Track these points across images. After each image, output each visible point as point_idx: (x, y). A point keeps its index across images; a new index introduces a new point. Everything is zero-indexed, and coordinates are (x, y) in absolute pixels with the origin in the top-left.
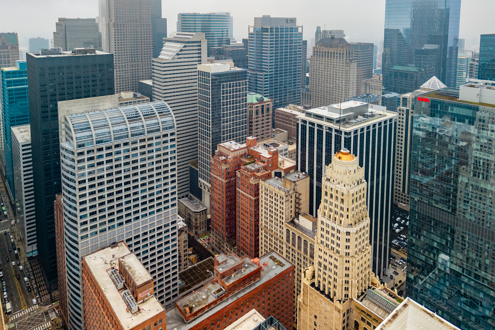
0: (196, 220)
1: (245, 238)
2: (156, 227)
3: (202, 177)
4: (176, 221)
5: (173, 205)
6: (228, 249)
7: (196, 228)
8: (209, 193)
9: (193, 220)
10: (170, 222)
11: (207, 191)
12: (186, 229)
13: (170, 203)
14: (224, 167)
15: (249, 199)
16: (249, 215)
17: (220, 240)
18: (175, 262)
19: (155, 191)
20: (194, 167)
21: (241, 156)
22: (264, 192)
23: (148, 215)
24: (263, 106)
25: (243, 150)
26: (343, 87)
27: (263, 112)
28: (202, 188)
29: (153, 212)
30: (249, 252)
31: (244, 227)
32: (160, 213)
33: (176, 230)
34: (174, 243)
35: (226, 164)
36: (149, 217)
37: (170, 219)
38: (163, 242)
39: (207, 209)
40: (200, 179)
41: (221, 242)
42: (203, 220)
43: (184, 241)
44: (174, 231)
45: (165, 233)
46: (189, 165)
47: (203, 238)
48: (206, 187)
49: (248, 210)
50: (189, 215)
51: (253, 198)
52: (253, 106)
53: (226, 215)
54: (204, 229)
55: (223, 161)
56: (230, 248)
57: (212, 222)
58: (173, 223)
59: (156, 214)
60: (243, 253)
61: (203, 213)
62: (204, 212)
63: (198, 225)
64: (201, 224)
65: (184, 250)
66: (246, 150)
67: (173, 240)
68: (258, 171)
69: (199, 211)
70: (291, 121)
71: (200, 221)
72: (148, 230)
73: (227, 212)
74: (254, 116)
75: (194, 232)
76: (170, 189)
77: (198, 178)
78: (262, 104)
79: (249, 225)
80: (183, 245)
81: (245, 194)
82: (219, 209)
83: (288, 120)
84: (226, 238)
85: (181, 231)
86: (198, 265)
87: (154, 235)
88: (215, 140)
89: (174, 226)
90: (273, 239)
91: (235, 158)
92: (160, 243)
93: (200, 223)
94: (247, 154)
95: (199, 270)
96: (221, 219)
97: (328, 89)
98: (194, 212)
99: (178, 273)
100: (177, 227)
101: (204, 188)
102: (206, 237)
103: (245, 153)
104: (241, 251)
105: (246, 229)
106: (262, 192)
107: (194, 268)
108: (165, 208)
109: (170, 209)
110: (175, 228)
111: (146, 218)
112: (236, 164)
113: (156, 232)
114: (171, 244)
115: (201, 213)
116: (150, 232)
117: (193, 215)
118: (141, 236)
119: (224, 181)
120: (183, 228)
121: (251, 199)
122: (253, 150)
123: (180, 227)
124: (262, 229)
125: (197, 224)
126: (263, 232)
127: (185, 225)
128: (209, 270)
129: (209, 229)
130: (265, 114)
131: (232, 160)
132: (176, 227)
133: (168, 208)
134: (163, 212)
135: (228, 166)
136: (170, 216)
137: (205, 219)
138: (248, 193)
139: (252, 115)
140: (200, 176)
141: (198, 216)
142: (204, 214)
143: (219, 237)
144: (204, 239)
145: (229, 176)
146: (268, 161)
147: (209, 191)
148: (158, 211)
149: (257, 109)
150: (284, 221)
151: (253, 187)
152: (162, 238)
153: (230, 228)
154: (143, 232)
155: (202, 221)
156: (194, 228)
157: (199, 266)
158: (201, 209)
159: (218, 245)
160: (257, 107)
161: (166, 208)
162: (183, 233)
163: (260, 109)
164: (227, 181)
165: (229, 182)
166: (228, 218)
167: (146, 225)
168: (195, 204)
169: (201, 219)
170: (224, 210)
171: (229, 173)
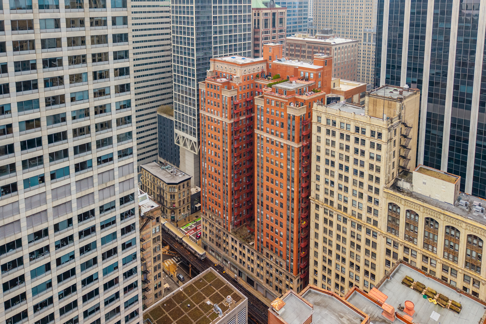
0: (173, 196)
1: (274, 225)
2: (74, 214)
3: (180, 127)
4: (133, 195)
5: (123, 154)
6: (237, 246)
7: (173, 211)
8: (192, 151)
9: (168, 198)
10: (117, 198)
11: (189, 148)
12: (158, 214)
13: (115, 148)
14: (227, 94)
15: (285, 148)
16: (284, 181)
17: (220, 231)
18: (135, 300)
19: (68, 108)
20: (165, 116)
21: (257, 76)
22: (323, 130)
23: (48, 178)
24: (274, 14)
25: (260, 66)
26: (363, 14)
27: (274, 26)
28: (181, 145)
29: (65, 172)
30: (283, 253)
31: (271, 205)
32: (84, 174)
33: (135, 220)
34: (130, 252)
35: (229, 88)
36: (49, 186)
37: (117, 189)
38: (98, 252)
39: (190, 179)
40: (176, 131)
41: (221, 233)
42: (184, 196)
43: (154, 239)
44: (129, 222)
45: (102, 227)
46: (158, 113)
47: (185, 227)
48: (188, 143)
49: (284, 171)
50: (160, 189)
51: (295, 145)
52: (260, 11)
53: (231, 185)
54: (186, 212)
55: (224, 83)
56: (240, 245)
57: (202, 199)
58: (124, 200)
59: (73, 178)
60: (270, 253)
61: (184, 185)
62: (186, 183)
63: (177, 205)
64: (182, 203)
65: (155, 258)
66: (264, 65)
67: (125, 246)
68: (301, 92)
69: (177, 181)
70: (304, 52)
71: (180, 198)
72: (50, 224)
73: (232, 178)
74: (262, 29)
75: (170, 218)
76: (114, 108)
77: (172, 131)
78: (274, 11)
79: (284, 201)
80: (152, 246)
81: (274, 138)
82: (216, 175)
83: (299, 51)
84: (231, 227)
85: (146, 219)
86: (185, 290)
87: (71, 238)
88: (201, 62)
89: (127, 207)
90: (348, 226)
91: (247, 78)
92: (89, 256)
93: (180, 202)
94: (266, 74)
95: (189, 302)
96: (220, 194)
97: (341, 19)
98: (169, 184)
99: (141, 312)
100: (137, 212)
101: (185, 145)
102: (190, 224)
103: (263, 72)
104: (265, 251)
105: (277, 207)
106: (319, 129)
107: (179, 297)
108: (101, 161)
109: (117, 163)
110: (131, 213)
111: (42, 190)
112: (247, 91)
113: (77, 228)
114: (121, 255)
115: (181, 184)
116: (57, 228)
117: (166, 188)
118: (25, 242)
119: (228, 121)
120: (152, 211)
121: (289, 148)
122: (278, 65)
123: (144, 210)
124: (317, 206)
125: (174, 203)
126: (321, 212)
127: (156, 205)
128: (210, 299)
129: (195, 210)
130: (277, 29)
131: (241, 81)
132: (133, 210)
133: (111, 159)
134: (95, 170)
135: (234, 93)
136: (117, 181)
137: (188, 194)
138: (282, 137)
139: (259, 28)
140: (176, 126)
141: (176, 190)
142: (186, 186)
143: (217, 225)
144: (186, 229)
145: (235, 112)
146: (316, 76)
147: (193, 148)
148: (80, 167)
149: (266, 17)
150: (381, 186)
151: (295, 123)
152: (95, 242)
153: (239, 207)
154: (31, 231)
155: (182, 198)
156: (169, 211)
157: (189, 290)
158: (180, 178)
159: (215, 239)
160: (266, 14)
161: (105, 161)
162: (151, 223)
163: (270, 17)
164: (232, 121)
165: (236, 123)
166: (236, 189)
167: (43, 208)
168: (170, 171)
169: (181, 196)
170: (228, 175)
171: (236, 106)
